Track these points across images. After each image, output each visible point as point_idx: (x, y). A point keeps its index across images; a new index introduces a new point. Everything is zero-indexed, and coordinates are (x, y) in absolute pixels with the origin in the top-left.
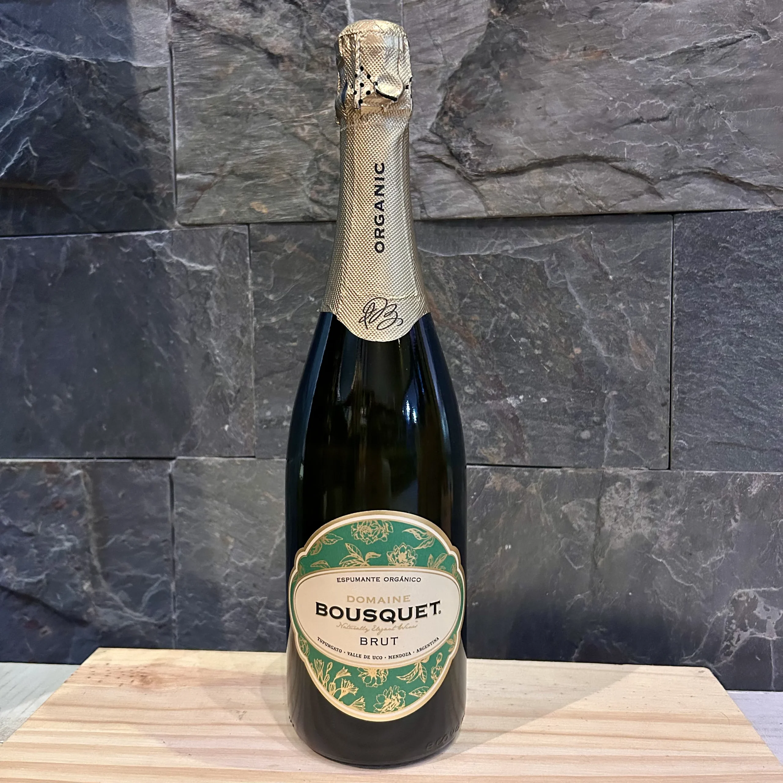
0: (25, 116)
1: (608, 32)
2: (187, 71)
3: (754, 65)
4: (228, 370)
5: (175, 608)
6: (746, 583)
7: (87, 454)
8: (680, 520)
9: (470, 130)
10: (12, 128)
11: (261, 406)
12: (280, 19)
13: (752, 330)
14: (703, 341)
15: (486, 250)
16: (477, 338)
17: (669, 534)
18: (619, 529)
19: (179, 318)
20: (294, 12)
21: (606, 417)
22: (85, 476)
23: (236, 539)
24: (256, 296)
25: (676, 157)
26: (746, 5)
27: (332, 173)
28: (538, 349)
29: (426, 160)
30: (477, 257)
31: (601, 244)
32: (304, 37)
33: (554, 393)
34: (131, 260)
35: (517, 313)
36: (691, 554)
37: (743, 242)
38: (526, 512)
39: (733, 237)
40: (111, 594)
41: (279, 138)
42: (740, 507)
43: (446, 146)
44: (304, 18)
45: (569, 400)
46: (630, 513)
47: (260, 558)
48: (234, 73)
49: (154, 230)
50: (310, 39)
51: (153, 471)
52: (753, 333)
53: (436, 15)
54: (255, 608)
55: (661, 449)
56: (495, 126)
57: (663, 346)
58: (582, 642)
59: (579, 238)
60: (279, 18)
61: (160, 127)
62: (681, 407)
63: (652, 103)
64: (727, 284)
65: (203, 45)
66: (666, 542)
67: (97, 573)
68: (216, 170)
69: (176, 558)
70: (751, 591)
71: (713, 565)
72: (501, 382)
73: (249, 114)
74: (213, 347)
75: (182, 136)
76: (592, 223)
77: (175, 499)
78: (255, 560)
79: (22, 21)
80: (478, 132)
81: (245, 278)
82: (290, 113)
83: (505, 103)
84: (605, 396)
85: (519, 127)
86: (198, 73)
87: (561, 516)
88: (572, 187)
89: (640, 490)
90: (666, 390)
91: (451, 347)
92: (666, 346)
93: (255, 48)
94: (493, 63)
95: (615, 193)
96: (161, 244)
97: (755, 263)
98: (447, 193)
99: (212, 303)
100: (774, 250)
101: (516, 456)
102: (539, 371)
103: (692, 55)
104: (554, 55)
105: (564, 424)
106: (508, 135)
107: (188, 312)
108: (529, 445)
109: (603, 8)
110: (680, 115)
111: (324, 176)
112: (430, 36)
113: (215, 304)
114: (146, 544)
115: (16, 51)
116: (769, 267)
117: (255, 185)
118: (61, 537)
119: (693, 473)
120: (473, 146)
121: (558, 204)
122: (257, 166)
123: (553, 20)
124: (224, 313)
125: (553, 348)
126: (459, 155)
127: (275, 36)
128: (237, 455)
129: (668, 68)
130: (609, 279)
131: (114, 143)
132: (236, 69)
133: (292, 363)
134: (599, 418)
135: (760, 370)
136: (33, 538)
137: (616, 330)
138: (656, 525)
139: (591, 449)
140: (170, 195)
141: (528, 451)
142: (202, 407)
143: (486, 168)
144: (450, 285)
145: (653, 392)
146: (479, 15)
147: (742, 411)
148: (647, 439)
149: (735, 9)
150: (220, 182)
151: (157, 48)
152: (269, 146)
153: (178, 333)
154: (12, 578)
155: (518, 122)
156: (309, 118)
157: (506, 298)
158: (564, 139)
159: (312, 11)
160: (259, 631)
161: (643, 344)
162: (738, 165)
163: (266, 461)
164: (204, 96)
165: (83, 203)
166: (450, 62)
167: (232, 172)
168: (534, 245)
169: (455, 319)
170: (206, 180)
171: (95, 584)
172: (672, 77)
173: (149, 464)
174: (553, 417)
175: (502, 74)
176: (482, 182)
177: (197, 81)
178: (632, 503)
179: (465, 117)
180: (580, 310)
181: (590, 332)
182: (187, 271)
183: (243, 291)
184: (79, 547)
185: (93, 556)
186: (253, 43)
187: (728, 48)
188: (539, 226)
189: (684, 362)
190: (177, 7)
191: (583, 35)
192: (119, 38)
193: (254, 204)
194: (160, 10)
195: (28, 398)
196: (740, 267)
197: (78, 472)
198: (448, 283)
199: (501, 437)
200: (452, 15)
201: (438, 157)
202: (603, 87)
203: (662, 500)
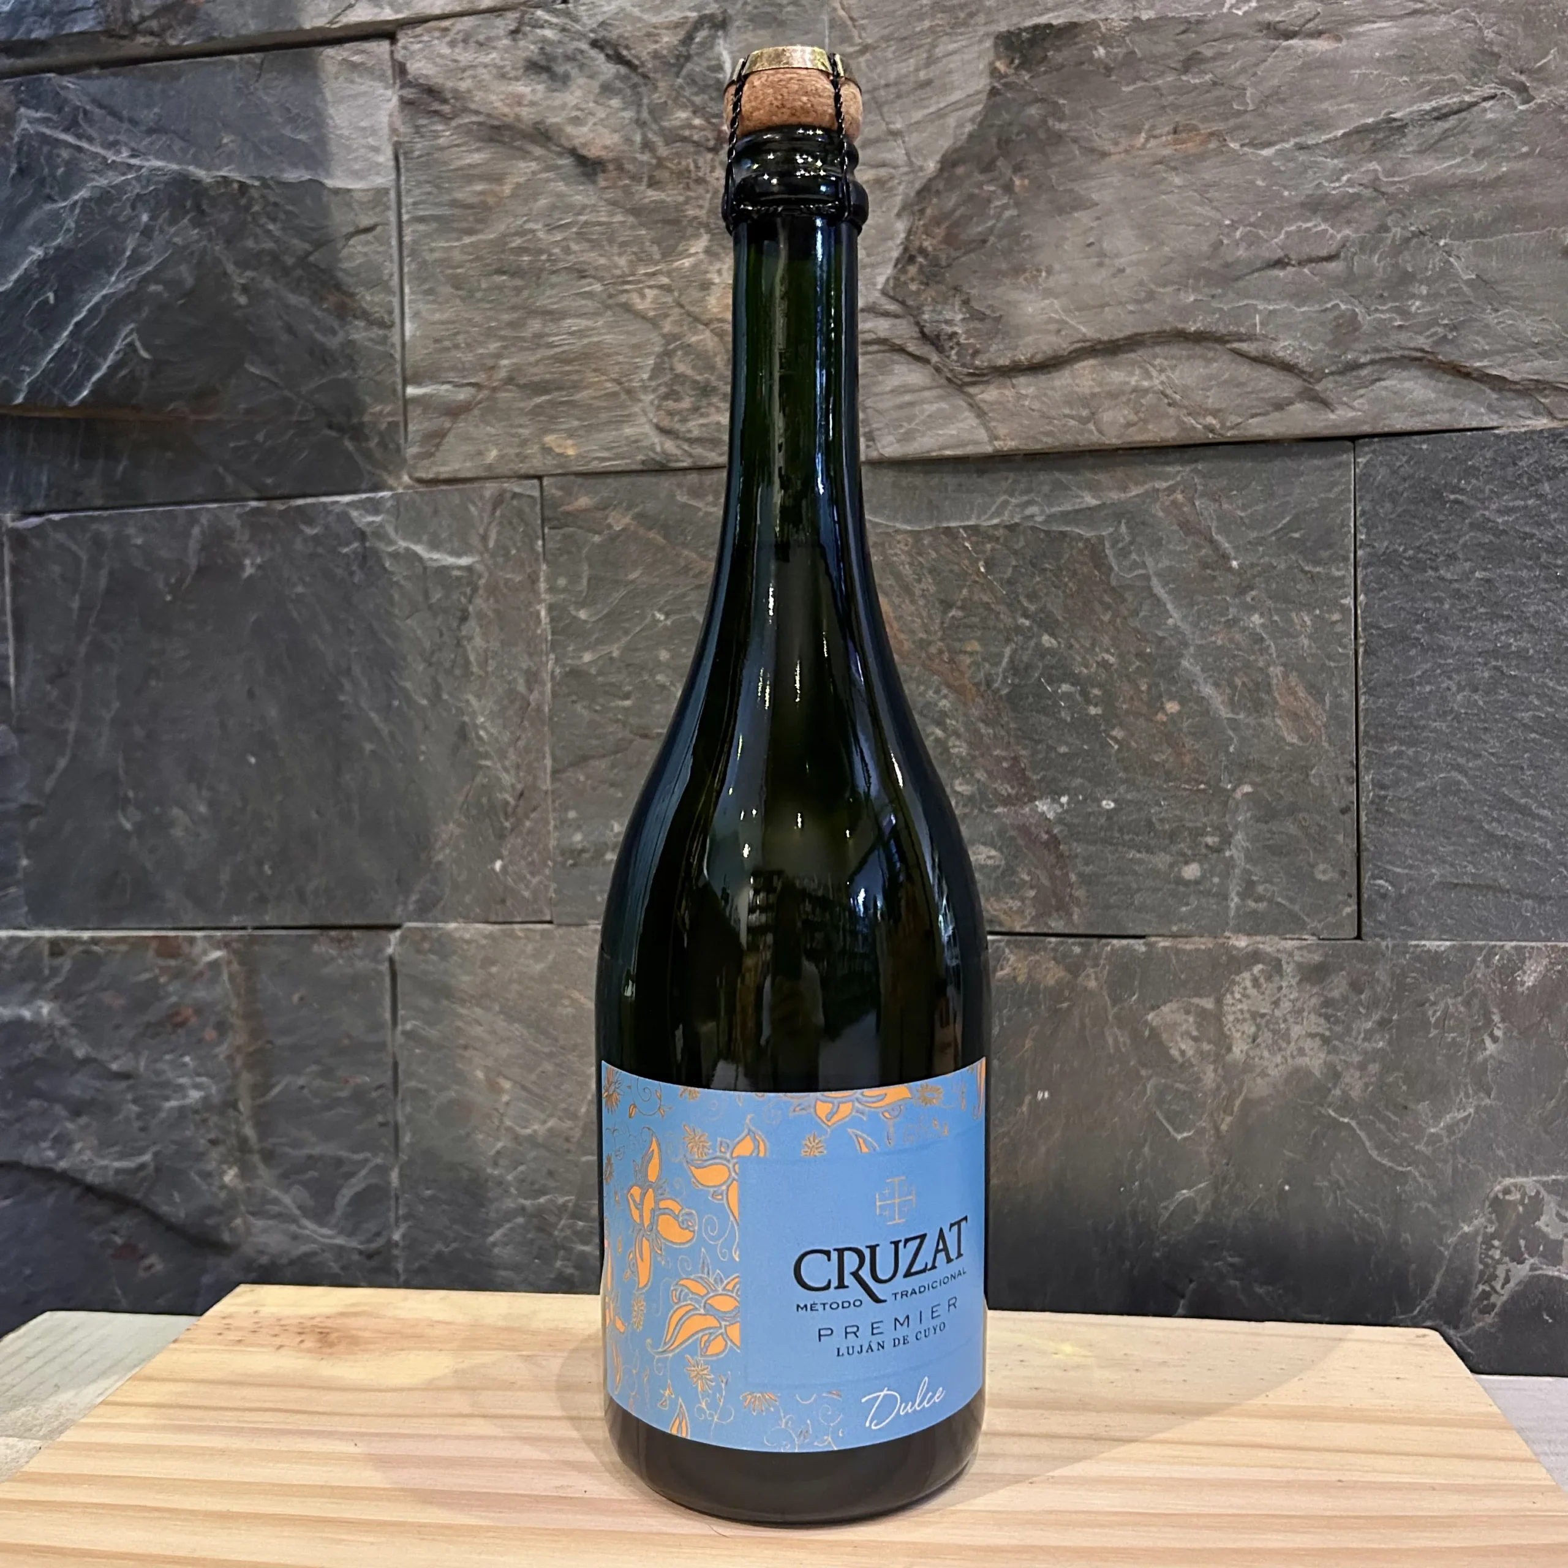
0: (128, 286)
1: (1217, 98)
2: (429, 193)
3: (1504, 150)
5: (397, 1219)
6: (1518, 1166)
7: (235, 920)
8: (1383, 1037)
9: (957, 289)
10: (104, 308)
11: (563, 823)
12: (600, 94)
13: (1514, 663)
14: (1420, 684)
15: (992, 517)
16: (975, 684)
17: (1362, 1067)
18: (1261, 1058)
19: (410, 658)
20: (625, 79)
21: (1231, 835)
22: (229, 963)
23: (515, 1082)
24: (555, 613)
25: (1356, 330)
26: (1483, 39)
27: (698, 378)
28: (1096, 705)
29: (875, 348)
30: (974, 530)
31: (1215, 500)
32: (645, 123)
33: (1127, 792)
34: (320, 550)
35: (1053, 635)
36: (1406, 1108)
37: (1492, 491)
38: (1077, 1025)
39: (1474, 481)
40: (275, 1192)
41: (596, 314)
42: (1502, 1011)
43: (912, 319)
44: (643, 89)
45: (1158, 804)
46: (1283, 1026)
47: (560, 1119)
48: (514, 195)
49: (365, 492)
50: (655, 127)
51: (358, 951)
52: (1518, 667)
53: (892, 76)
54: (552, 1219)
55: (1340, 898)
56: (1007, 281)
57: (1340, 696)
58: (1192, 1286)
59: (1171, 490)
60: (597, 91)
61: (376, 299)
62: (1380, 815)
63: (1308, 229)
64: (1464, 572)
65: (457, 146)
66: (1354, 1084)
67: (250, 1151)
68: (480, 378)
69: (401, 1119)
70: (1529, 1182)
71: (1450, 1129)
72: (1024, 770)
73: (542, 270)
74: (474, 712)
75: (416, 314)
76: (1196, 461)
77: (400, 1006)
78: (551, 1123)
79: (125, 113)
80: (974, 292)
81: (533, 580)
82: (616, 267)
83: (1026, 237)
84: (1229, 794)
85: (1051, 282)
86: (446, 198)
87: (1147, 1033)
88: (1155, 392)
89: (1301, 981)
90: (1349, 780)
91: (928, 704)
92: (1347, 696)
93: (554, 148)
94: (1000, 162)
95: (1239, 401)
96: (378, 519)
97: (1517, 531)
98: (917, 410)
99: (472, 626)
100: (1554, 504)
101: (1055, 915)
102: (1097, 747)
103: (1381, 136)
104: (1116, 144)
105: (1149, 850)
106: (1031, 297)
107: (427, 645)
108: (1080, 893)
109: (1208, 53)
110: (1362, 250)
111: (682, 384)
112: (881, 114)
113: (478, 630)
114: (344, 1094)
115: (114, 165)
116: (1545, 537)
117: (553, 404)
118: (182, 1080)
119: (1406, 946)
120: (964, 319)
121: (1129, 425)
122: (557, 368)
123: (1113, 78)
124: (495, 645)
125: (1124, 702)
126: (938, 336)
127: (590, 124)
128: (519, 919)
129: (1336, 161)
130: (1230, 569)
131: (290, 329)
132: (518, 185)
133: (623, 739)
134: (1216, 839)
135: (1534, 740)
136: (131, 1082)
137: (1248, 666)
138: (1334, 1050)
139: (1204, 900)
140: (393, 426)
141: (1078, 906)
142: (451, 826)
143: (989, 360)
144: (923, 586)
145: (1323, 787)
146: (973, 74)
147: (1499, 821)
148: (1314, 880)
149: (1463, 47)
150: (488, 399)
151: (371, 155)
152: (579, 331)
153: (408, 685)
154: (91, 1160)
155: (1049, 272)
156: (654, 274)
157: (1032, 608)
158: (1138, 302)
159: (659, 76)
160: (559, 1264)
161: (1302, 693)
162: (1476, 342)
163: (573, 929)
164: (458, 239)
165: (232, 445)
166: (919, 163)
167: (510, 380)
168: (1084, 506)
169: (933, 650)
170: (463, 395)
171: (246, 1172)
172: (1345, 178)
173: (352, 938)
174: (1127, 837)
175: (1017, 182)
176: (981, 387)
177: (446, 211)
178: (1286, 1005)
179: (949, 266)
180: (1176, 627)
181: (1197, 669)
182: (425, 568)
183: (530, 604)
184: (216, 1100)
185: (242, 1118)
186: (549, 139)
187: (1452, 121)
188: (1093, 468)
189: (1383, 725)
190: (410, 77)
191: (1172, 104)
192: (302, 137)
193: (550, 439)
194: (377, 84)
195: (125, 816)
196: (1487, 538)
197: (216, 954)
198: (919, 581)
199: (1027, 878)
200: (923, 75)
201: (898, 342)
202: (1211, 201)
203: (1345, 999)
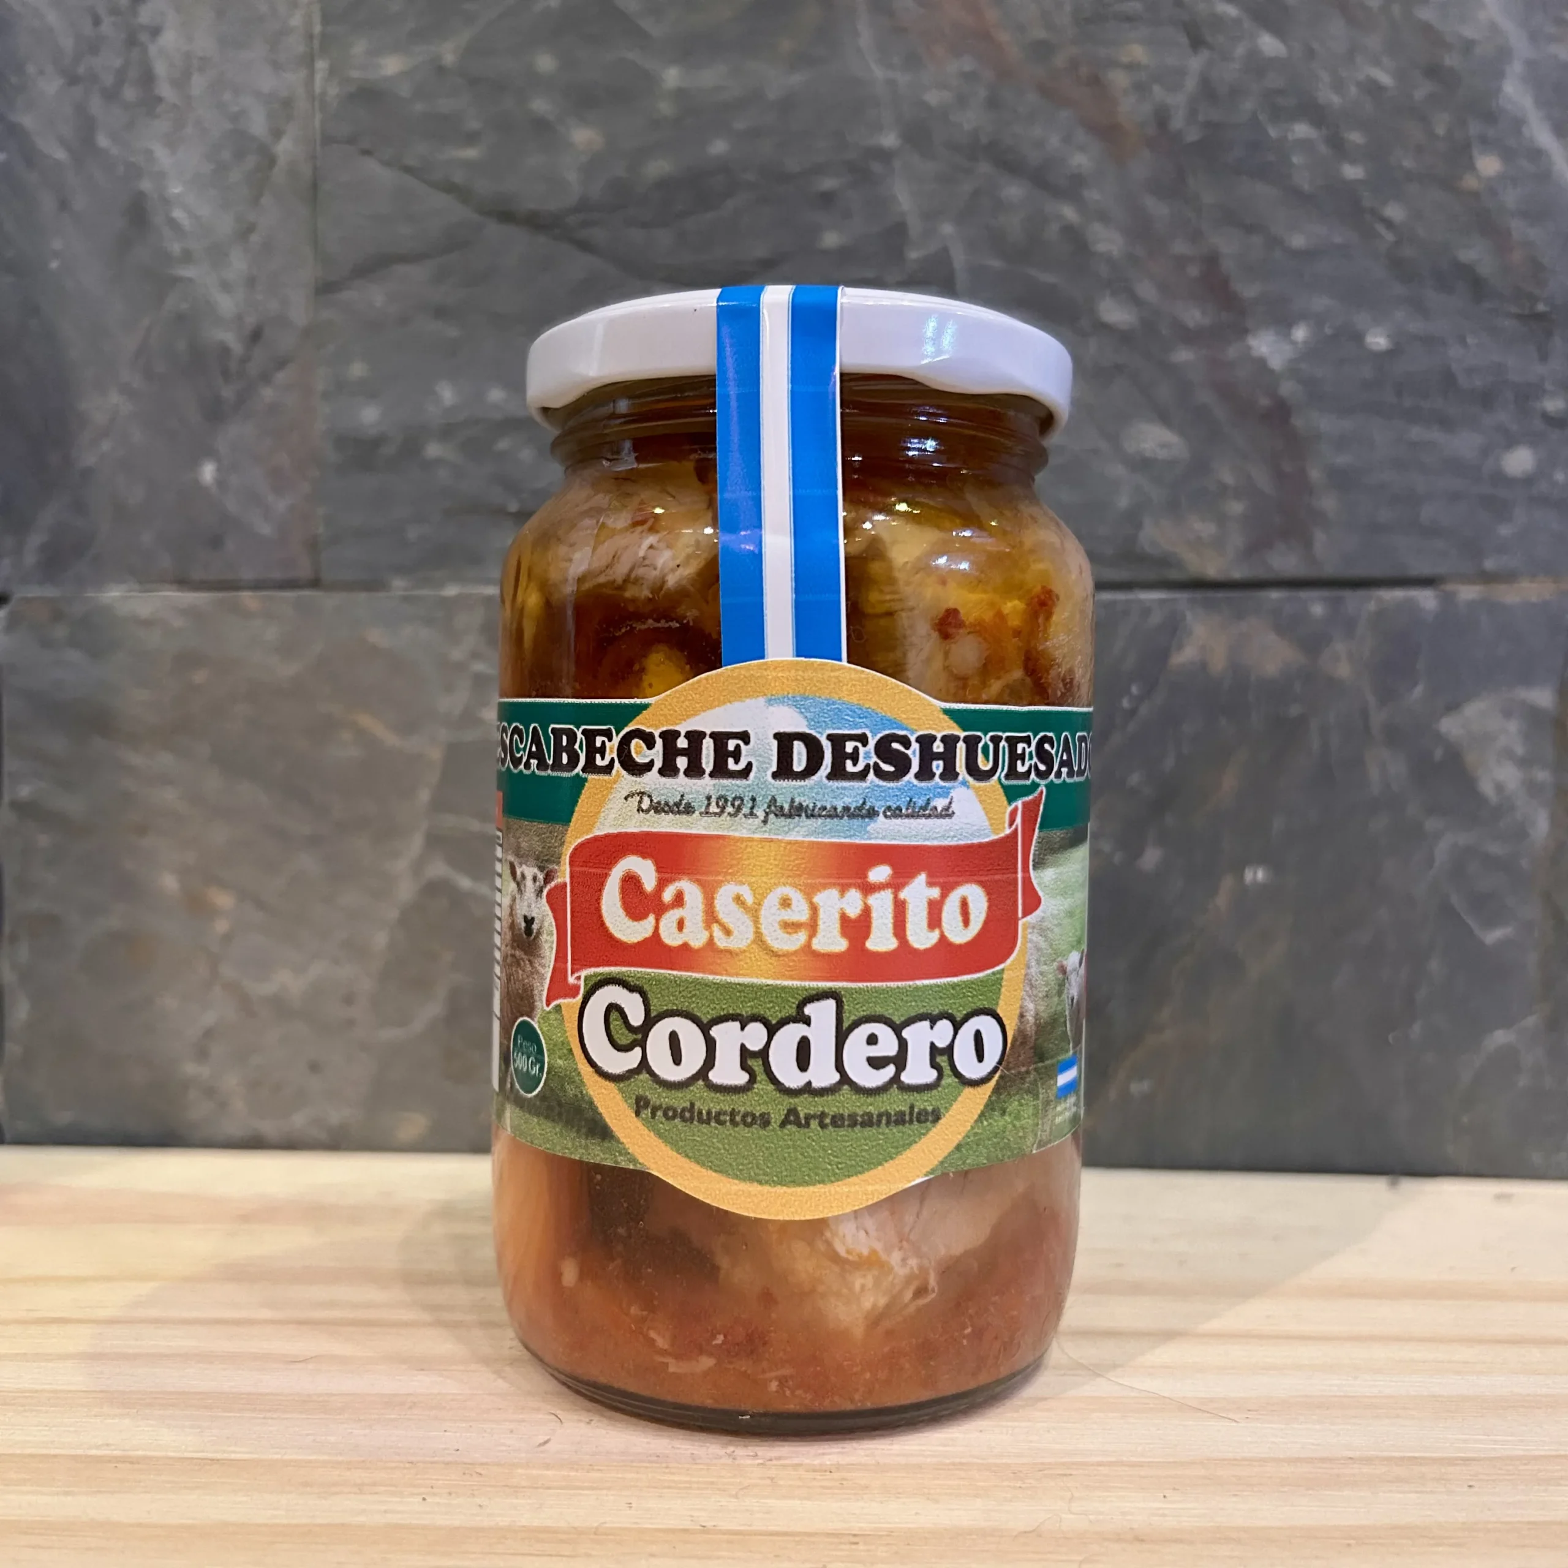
4: (217, 254)
11: (340, 389)
19: (31, 69)
23: (242, 896)
28: (1353, 162)
35: (1279, 34)
38: (1316, 746)
45: (1462, 340)
47: (336, 961)
69: (8, 978)
72: (1227, 279)
74: (163, 174)
78: (317, 970)
87: (1438, 754)
101: (1280, 544)
102: (1358, 239)
105: (1446, 423)
107: (67, 43)
108: (1328, 503)
113: (170, 15)
124: (204, 44)
125: (1405, 156)
128: (250, 580)
139: (1536, 512)
141: (1325, 527)
142: (115, 398)
153: (27, 121)
163: (362, 596)
169: (1060, 61)
174: (1407, 403)
181: (1527, 101)
